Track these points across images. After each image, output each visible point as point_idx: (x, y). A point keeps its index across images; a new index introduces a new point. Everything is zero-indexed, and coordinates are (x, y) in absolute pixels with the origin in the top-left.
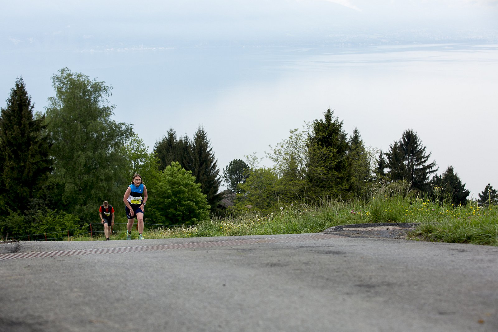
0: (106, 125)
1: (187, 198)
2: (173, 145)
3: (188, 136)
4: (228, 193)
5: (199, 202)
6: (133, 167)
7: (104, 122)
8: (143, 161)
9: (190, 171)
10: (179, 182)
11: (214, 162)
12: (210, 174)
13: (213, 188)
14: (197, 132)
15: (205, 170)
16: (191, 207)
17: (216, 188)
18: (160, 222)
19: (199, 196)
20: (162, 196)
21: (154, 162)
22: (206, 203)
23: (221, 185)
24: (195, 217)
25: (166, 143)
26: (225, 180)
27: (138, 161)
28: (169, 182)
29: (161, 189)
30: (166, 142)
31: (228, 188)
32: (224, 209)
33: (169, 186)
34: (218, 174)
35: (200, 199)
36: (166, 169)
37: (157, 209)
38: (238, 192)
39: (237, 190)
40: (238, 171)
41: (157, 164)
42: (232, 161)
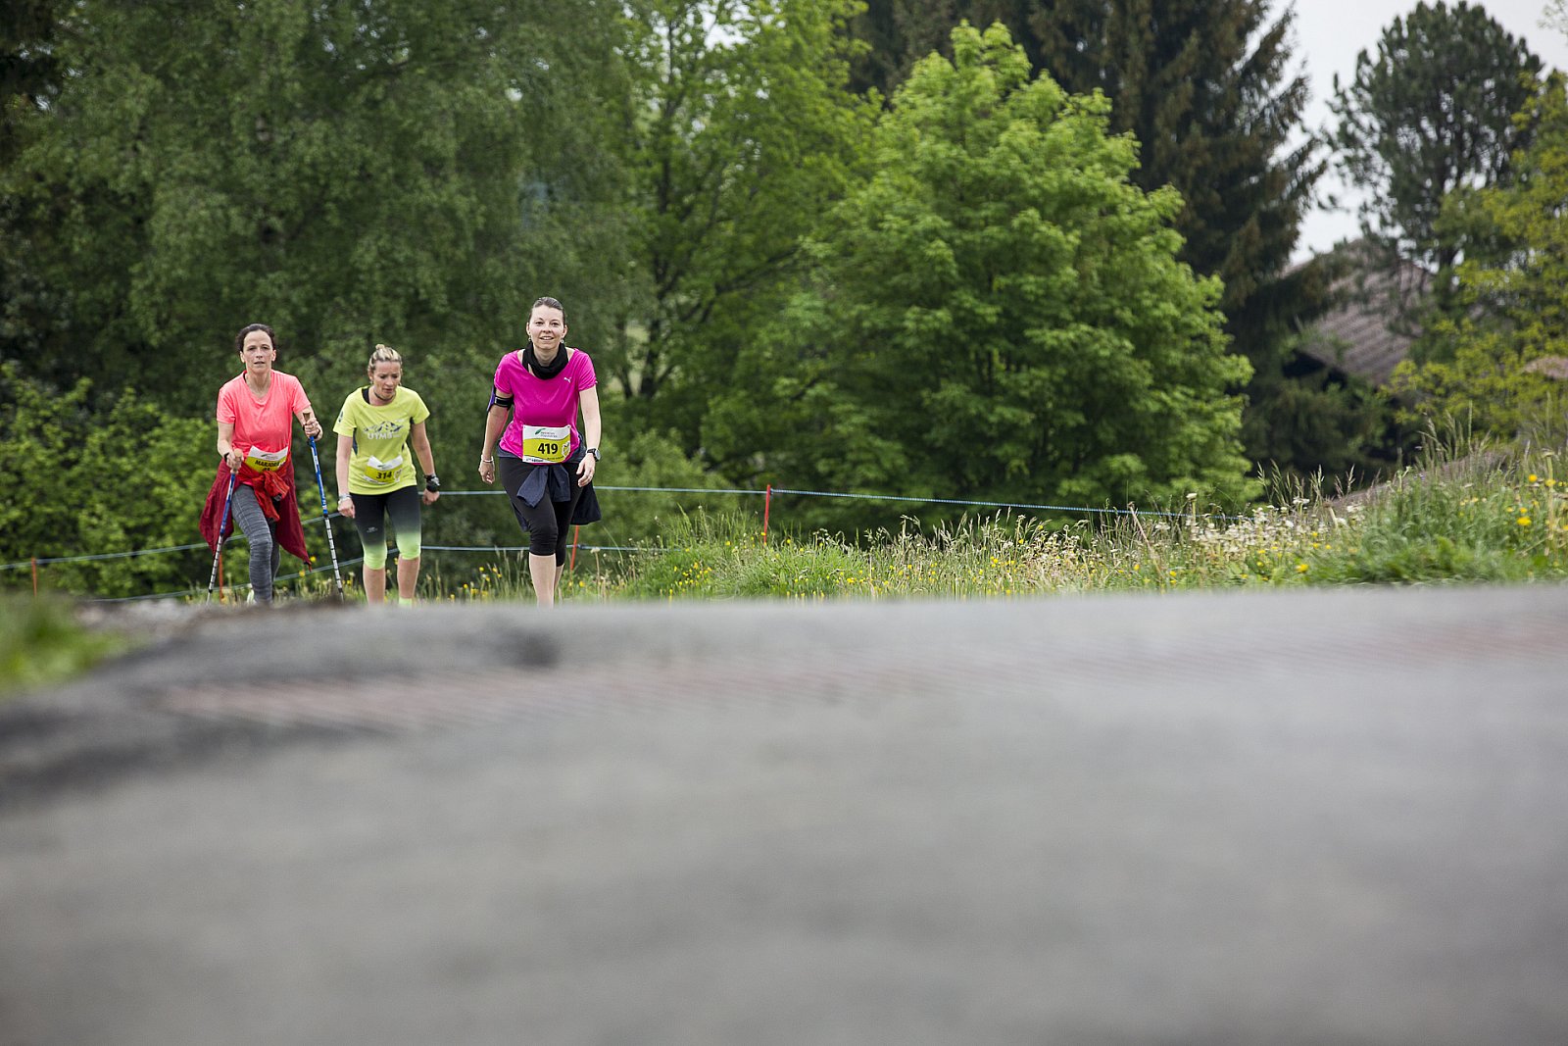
1: (1071, 300)
4: (1366, 260)
5: (1163, 330)
6: (665, 68)
8: (735, 17)
9: (1098, 100)
10: (1014, 184)
11: (1264, 29)
12: (1230, 118)
13: (1253, 223)
15: (1199, 84)
16: (1104, 370)
17: (1282, 224)
18: (866, 484)
19: (1158, 288)
20: (878, 289)
21: (824, 28)
22: (1218, 337)
23: (1314, 205)
24: (1130, 443)
26: (1349, 160)
27: (699, 19)
28: (939, 179)
29: (872, 235)
31: (1365, 226)
32: (1334, 387)
33: (938, 209)
34: (1294, 118)
35: (1170, 308)
36: (911, 83)
37: (845, 387)
38: (1446, 257)
39: (1436, 243)
40: (1450, 90)
41: (842, 43)
42: (1404, 18)
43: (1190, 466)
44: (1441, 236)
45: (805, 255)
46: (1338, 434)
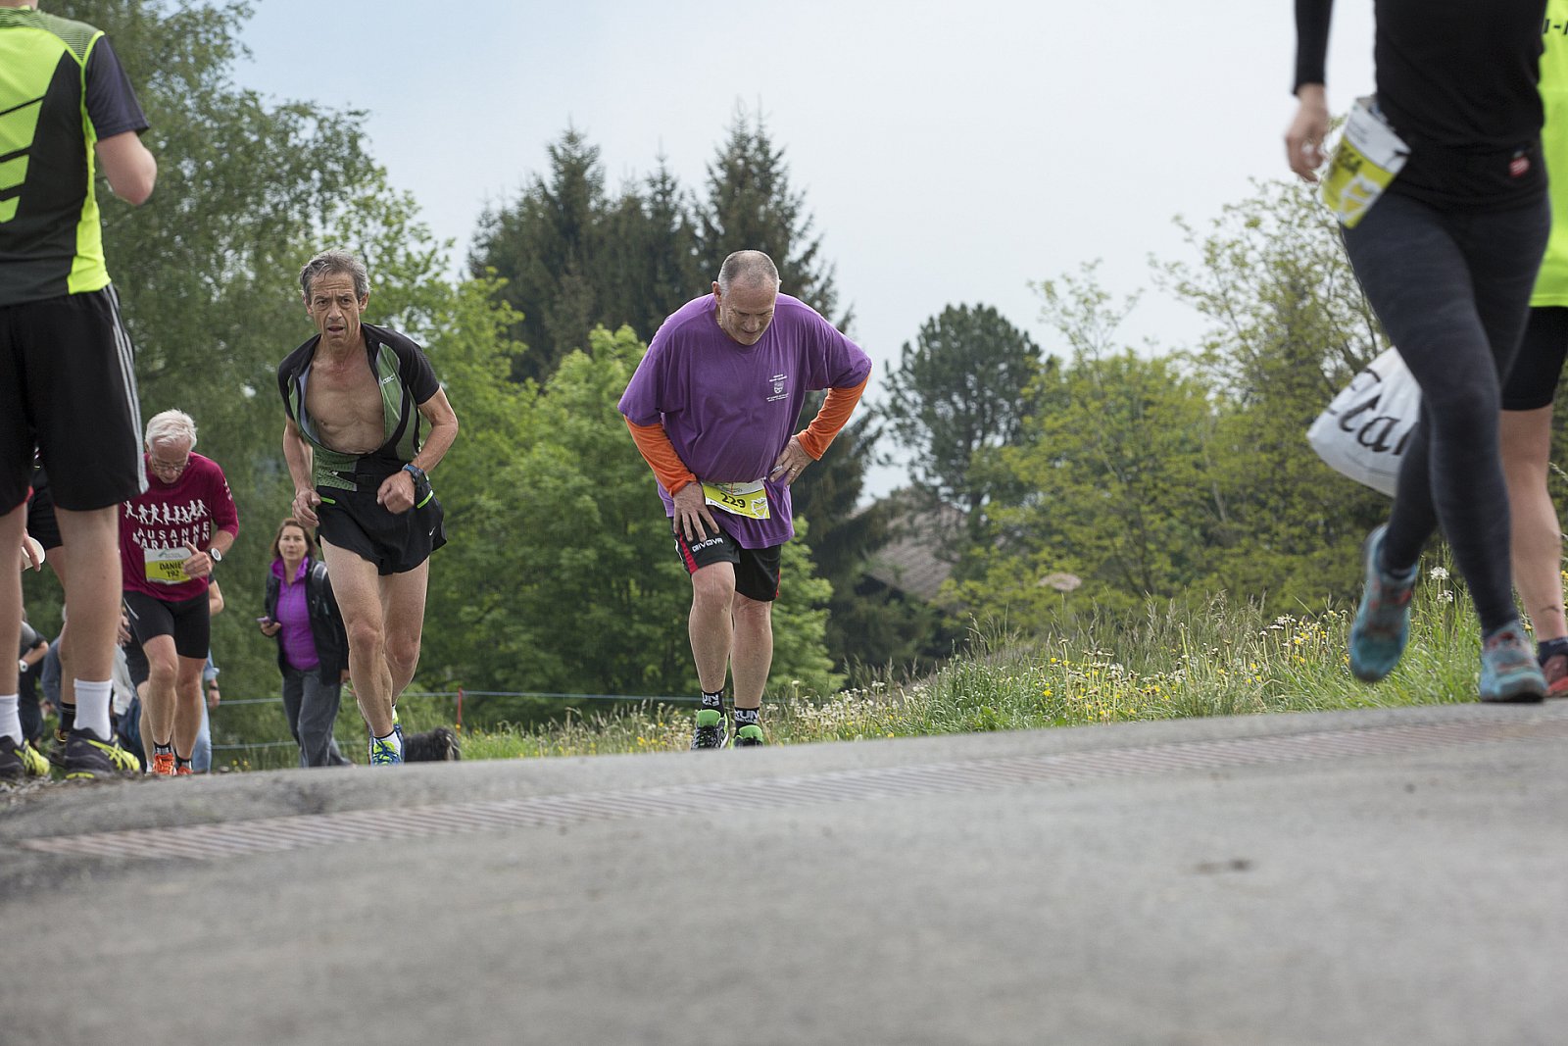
0: (200, 118)
2: (583, 231)
3: (673, 173)
4: (915, 503)
7: (189, 102)
8: (420, 326)
13: (828, 477)
14: (725, 150)
17: (850, 477)
18: (534, 688)
20: (538, 535)
21: (490, 333)
22: (805, 565)
23: (874, 461)
25: (543, 220)
26: (899, 427)
28: (582, 447)
29: (533, 493)
30: (541, 215)
31: (913, 477)
32: (894, 603)
33: (584, 471)
36: (560, 374)
37: (515, 612)
38: (976, 500)
39: (968, 489)
40: (974, 372)
41: (505, 345)
42: (936, 317)
43: (786, 666)
44: (971, 484)
45: (481, 510)
46: (899, 639)
